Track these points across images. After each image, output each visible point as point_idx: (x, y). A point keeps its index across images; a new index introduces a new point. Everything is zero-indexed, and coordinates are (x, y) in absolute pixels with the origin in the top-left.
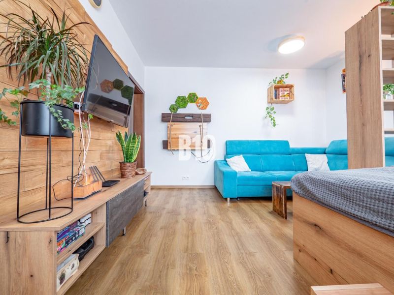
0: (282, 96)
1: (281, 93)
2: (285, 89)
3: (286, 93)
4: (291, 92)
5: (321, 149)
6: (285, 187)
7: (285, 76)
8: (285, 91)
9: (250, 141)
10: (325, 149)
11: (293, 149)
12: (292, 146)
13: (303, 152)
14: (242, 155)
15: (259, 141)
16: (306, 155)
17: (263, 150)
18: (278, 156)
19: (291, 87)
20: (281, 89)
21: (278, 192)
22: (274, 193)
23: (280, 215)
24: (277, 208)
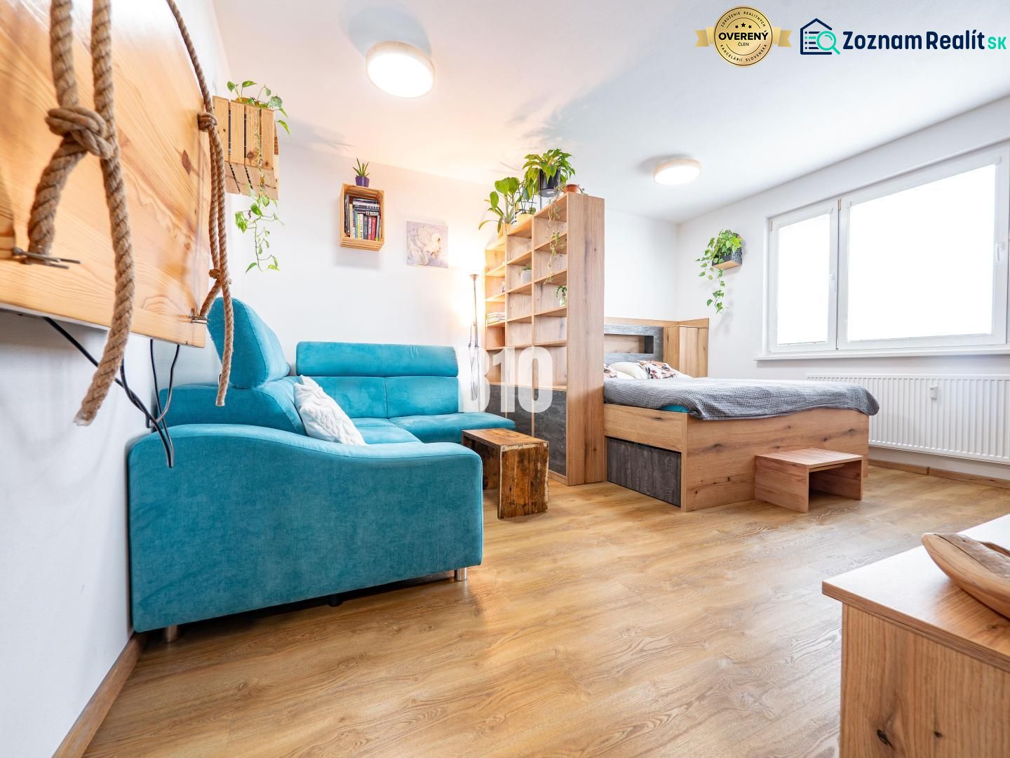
21: (526, 463)
22: (509, 473)
23: (533, 513)
24: (522, 502)
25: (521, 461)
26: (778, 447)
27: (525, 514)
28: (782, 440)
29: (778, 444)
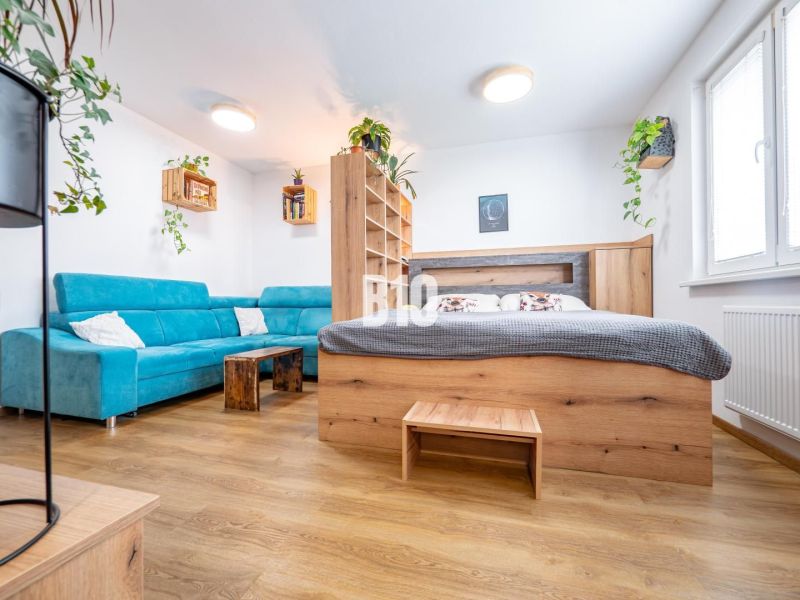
0: (195, 197)
1: (194, 190)
2: (202, 185)
3: (203, 193)
4: (210, 194)
5: (251, 299)
6: (258, 359)
7: (201, 160)
8: (201, 188)
9: (132, 279)
10: (257, 301)
11: (215, 300)
12: (213, 293)
13: (230, 305)
14: (115, 313)
15: (153, 281)
16: (236, 309)
17: (163, 301)
18: (193, 312)
19: (211, 184)
20: (193, 182)
21: (241, 371)
22: (230, 376)
23: (246, 409)
24: (238, 399)
25: (237, 370)
26: (459, 398)
27: (241, 409)
28: (467, 390)
29: (460, 394)
